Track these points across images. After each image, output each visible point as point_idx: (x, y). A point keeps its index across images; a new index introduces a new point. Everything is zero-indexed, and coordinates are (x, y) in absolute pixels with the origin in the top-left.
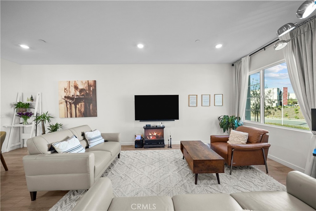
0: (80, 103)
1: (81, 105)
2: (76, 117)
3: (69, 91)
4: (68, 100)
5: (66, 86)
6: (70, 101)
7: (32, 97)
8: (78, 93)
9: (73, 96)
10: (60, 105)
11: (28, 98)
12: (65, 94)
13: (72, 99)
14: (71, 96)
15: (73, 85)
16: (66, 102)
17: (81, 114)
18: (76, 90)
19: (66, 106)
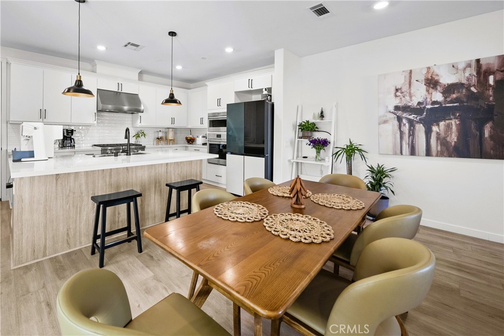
0: (445, 120)
1: (449, 127)
2: (428, 153)
3: (410, 93)
4: (405, 115)
5: (401, 82)
6: (411, 117)
7: (322, 112)
8: (438, 96)
9: (419, 103)
10: (382, 125)
11: (314, 114)
12: (396, 102)
13: (418, 110)
14: (414, 103)
15: (423, 78)
16: (399, 119)
17: (448, 149)
18: (431, 90)
19: (397, 128)
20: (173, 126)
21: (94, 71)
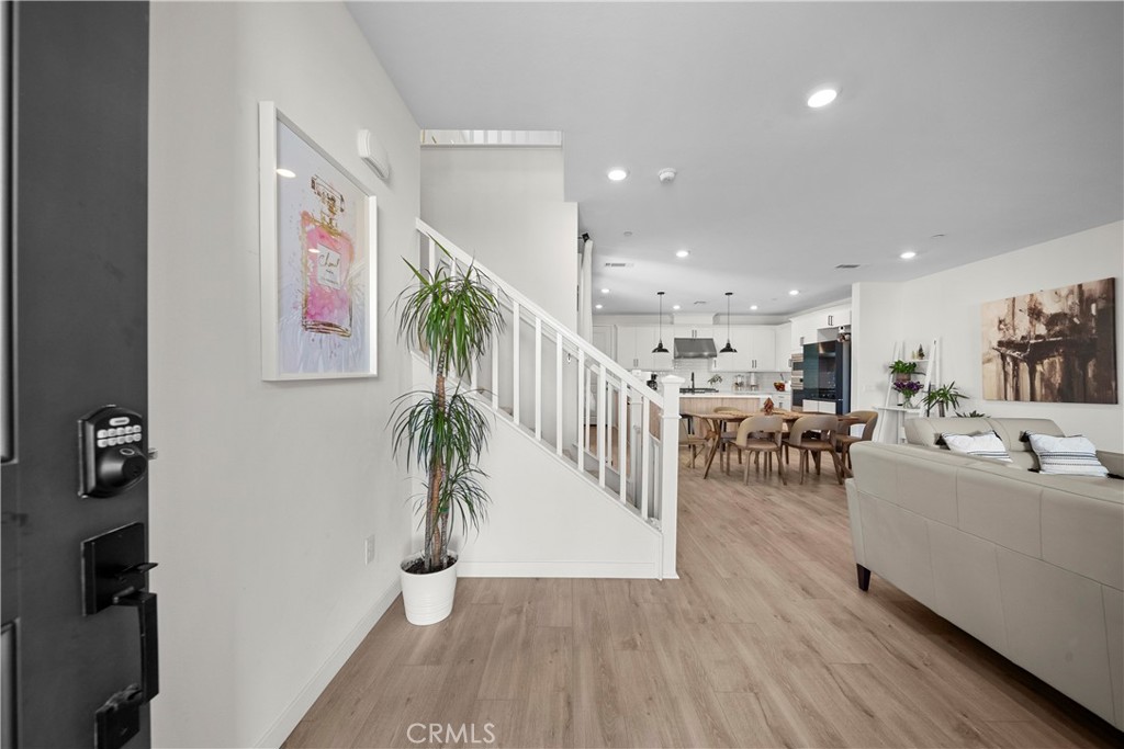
0: (1048, 357)
1: (1052, 365)
2: (1033, 399)
3: (1013, 326)
4: (1008, 352)
5: (1003, 312)
6: (1015, 354)
7: (921, 350)
8: (1041, 329)
9: (1023, 338)
10: (986, 364)
11: (912, 353)
12: (999, 336)
13: (1020, 347)
14: (1017, 338)
15: (1026, 307)
16: (1003, 357)
17: (1052, 393)
18: (1034, 322)
19: (1000, 367)
20: (755, 370)
21: (672, 323)
